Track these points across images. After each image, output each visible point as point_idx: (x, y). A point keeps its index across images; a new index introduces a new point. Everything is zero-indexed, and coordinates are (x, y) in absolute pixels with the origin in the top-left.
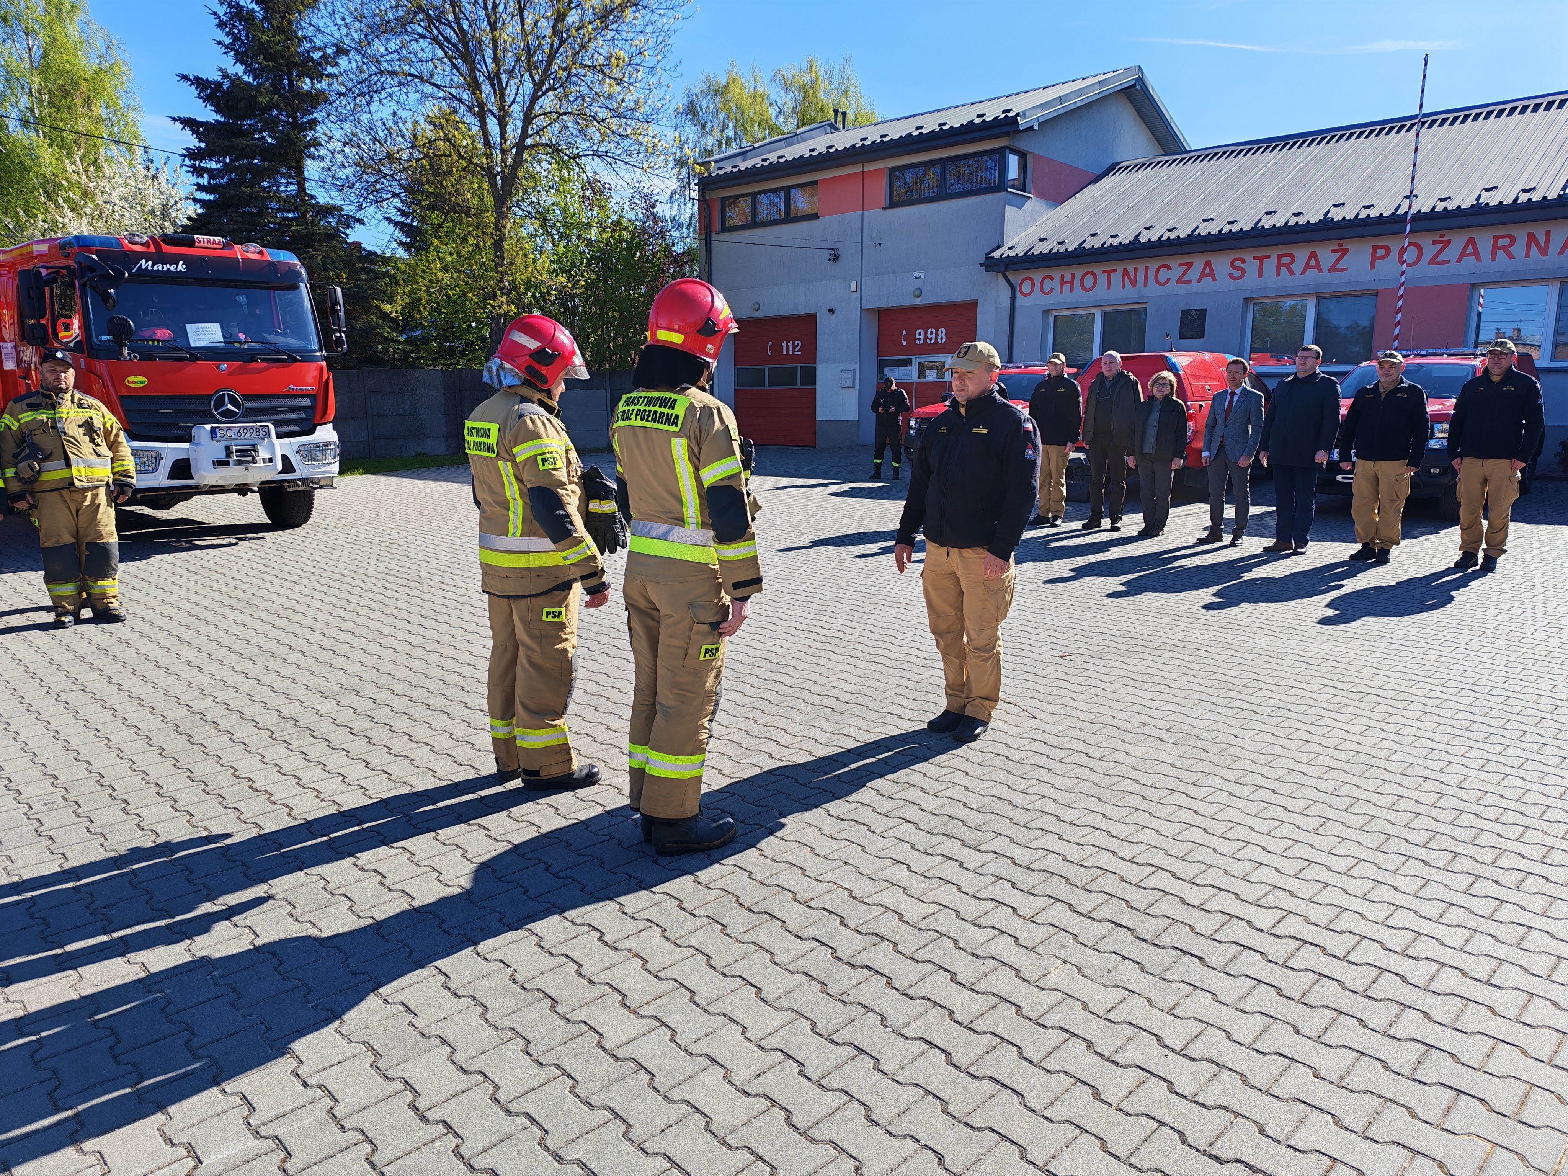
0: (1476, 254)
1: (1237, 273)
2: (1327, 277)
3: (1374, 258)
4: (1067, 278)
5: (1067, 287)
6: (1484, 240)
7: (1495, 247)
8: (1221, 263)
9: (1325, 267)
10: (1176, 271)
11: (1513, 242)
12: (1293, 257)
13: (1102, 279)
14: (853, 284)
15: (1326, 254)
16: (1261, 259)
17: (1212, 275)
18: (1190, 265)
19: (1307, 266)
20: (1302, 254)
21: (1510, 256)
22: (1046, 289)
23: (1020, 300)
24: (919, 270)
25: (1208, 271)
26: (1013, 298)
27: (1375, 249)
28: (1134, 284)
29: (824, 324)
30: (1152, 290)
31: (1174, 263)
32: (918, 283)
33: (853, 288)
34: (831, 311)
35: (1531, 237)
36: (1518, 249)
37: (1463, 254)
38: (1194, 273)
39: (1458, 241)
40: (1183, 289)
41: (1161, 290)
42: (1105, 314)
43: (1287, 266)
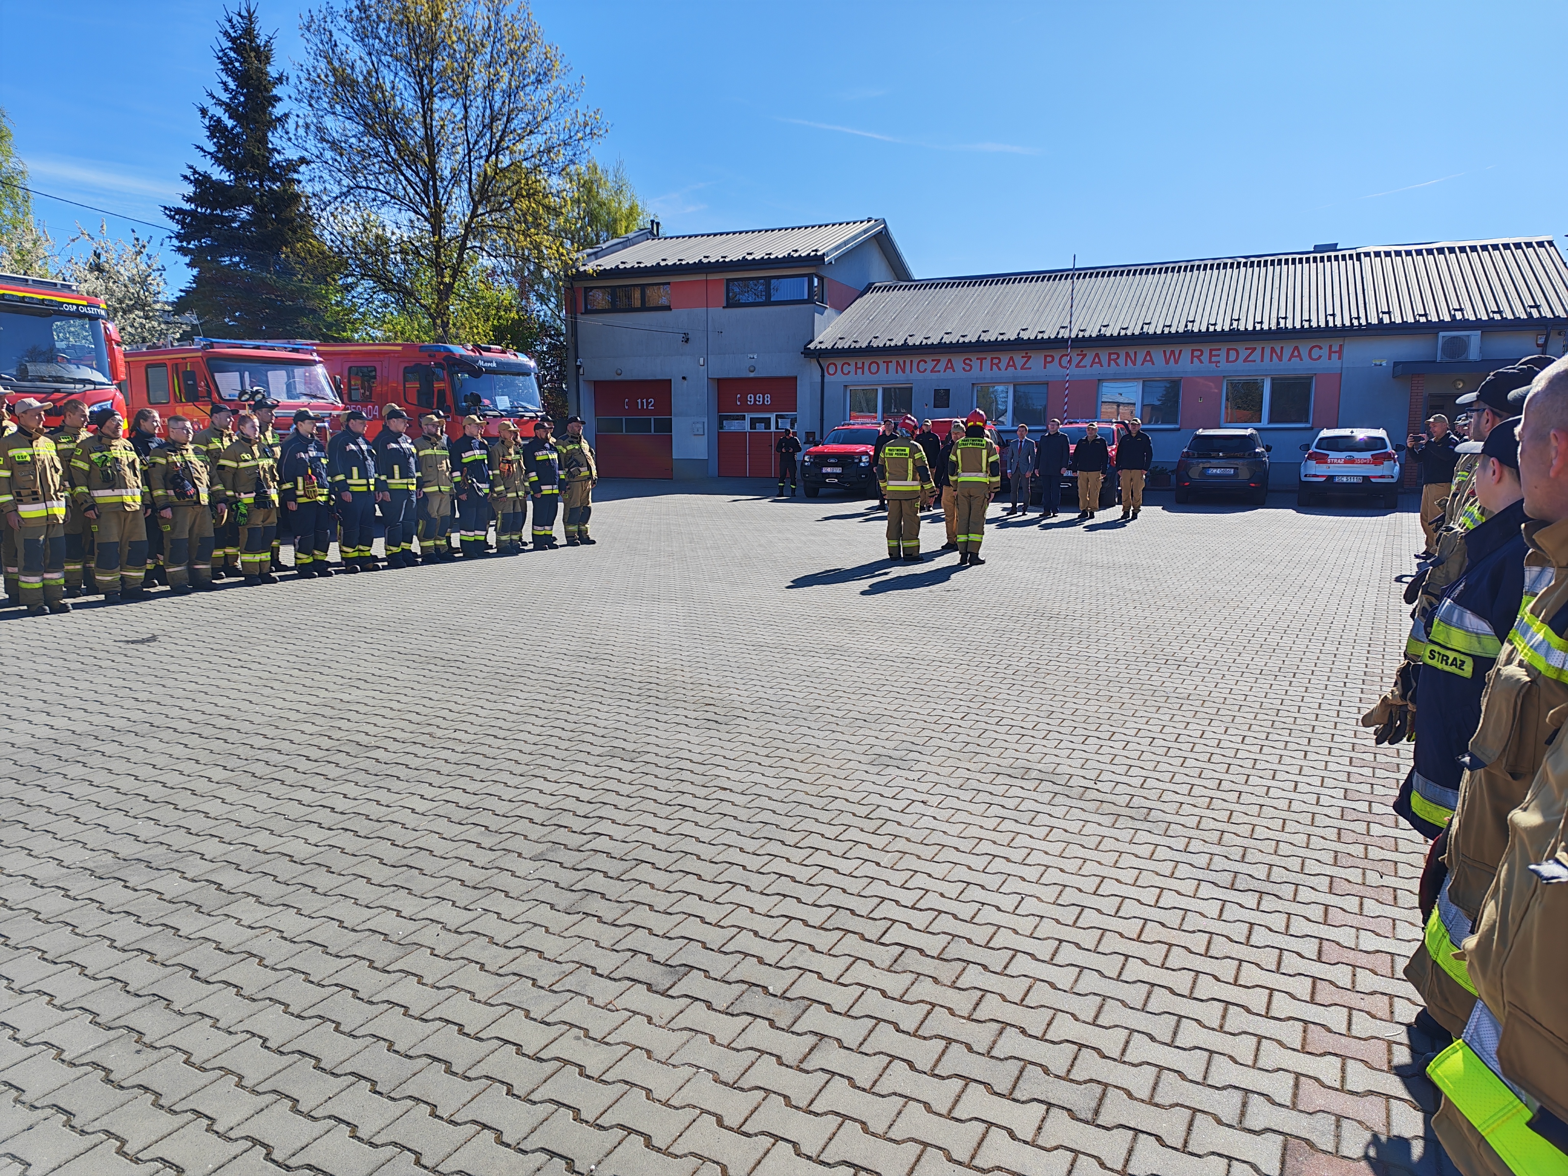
0: (1100, 362)
1: (968, 368)
2: (1020, 373)
3: (1046, 362)
4: (860, 365)
5: (859, 371)
6: (1104, 355)
7: (1110, 360)
8: (958, 361)
9: (1019, 367)
10: (931, 364)
11: (1118, 357)
12: (999, 359)
13: (883, 366)
14: (702, 360)
15: (1019, 359)
16: (981, 359)
17: (952, 367)
18: (939, 361)
19: (1008, 365)
20: (1005, 358)
21: (1117, 365)
22: (846, 372)
23: (827, 378)
24: (754, 353)
25: (950, 365)
26: (823, 376)
27: (1046, 357)
28: (904, 371)
29: (677, 388)
30: (915, 375)
31: (928, 359)
32: (752, 362)
33: (702, 362)
34: (684, 378)
35: (1127, 354)
36: (1121, 361)
37: (1093, 362)
38: (941, 366)
39: (1090, 355)
40: (934, 376)
41: (920, 376)
42: (884, 390)
43: (997, 365)
